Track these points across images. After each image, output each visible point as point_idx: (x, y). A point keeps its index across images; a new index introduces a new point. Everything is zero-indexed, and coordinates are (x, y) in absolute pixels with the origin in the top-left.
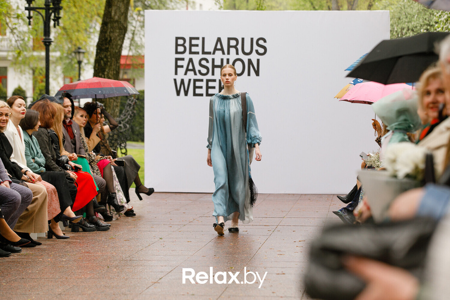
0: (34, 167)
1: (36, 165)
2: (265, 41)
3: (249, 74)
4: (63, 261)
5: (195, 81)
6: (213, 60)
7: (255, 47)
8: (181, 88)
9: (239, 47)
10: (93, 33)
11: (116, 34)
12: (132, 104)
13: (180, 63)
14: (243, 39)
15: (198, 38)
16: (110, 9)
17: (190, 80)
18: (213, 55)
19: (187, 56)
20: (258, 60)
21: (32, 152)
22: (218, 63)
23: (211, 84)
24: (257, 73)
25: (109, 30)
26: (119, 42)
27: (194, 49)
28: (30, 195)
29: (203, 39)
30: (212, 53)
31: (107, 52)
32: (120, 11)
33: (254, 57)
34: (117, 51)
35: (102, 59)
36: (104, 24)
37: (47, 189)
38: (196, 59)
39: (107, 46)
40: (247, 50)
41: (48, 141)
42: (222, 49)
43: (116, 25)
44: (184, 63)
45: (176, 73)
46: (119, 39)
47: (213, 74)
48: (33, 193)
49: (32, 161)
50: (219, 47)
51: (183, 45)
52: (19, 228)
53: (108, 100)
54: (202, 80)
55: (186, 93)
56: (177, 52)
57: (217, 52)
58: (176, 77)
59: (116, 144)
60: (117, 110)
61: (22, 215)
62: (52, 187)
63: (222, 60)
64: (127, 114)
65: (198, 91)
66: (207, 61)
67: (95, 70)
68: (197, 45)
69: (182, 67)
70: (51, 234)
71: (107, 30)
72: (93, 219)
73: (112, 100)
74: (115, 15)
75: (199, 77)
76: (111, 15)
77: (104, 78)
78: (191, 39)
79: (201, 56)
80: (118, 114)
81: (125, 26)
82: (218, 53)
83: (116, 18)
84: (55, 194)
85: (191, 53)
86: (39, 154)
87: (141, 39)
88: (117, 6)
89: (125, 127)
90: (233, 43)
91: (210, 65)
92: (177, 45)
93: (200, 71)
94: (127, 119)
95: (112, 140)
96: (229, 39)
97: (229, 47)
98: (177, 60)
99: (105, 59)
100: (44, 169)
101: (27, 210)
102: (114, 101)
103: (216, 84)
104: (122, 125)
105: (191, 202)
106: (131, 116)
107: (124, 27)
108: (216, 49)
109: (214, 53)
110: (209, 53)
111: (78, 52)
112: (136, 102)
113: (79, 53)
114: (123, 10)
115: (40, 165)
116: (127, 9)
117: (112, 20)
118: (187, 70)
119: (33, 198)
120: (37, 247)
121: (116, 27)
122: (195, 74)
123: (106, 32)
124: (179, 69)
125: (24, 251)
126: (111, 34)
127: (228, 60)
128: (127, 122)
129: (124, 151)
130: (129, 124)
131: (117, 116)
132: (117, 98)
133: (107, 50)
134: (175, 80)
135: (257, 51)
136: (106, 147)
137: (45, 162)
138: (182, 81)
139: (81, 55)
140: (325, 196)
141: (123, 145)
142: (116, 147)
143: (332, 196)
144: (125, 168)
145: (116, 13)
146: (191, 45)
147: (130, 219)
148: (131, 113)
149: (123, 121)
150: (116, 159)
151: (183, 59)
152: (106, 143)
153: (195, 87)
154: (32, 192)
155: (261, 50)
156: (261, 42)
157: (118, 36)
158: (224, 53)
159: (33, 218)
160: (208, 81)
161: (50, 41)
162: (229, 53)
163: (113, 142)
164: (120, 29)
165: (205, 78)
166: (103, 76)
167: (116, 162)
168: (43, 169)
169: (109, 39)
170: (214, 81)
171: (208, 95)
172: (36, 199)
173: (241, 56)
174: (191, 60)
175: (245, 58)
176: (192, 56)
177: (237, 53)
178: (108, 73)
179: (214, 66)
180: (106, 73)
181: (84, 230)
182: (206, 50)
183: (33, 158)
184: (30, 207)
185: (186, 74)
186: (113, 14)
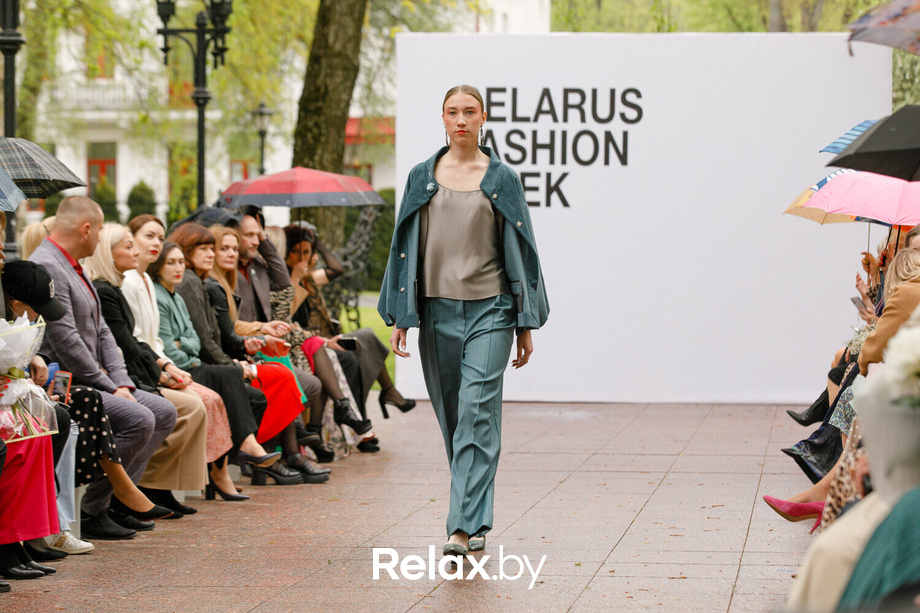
0: (178, 357)
1: (183, 354)
2: (639, 95)
3: (607, 162)
4: (238, 548)
6: (535, 133)
7: (620, 107)
9: (587, 107)
10: (290, 72)
11: (338, 80)
12: (370, 220)
14: (594, 92)
15: (503, 90)
16: (326, 30)
18: (535, 124)
20: (625, 134)
21: (175, 327)
22: (543, 139)
23: (530, 182)
24: (623, 159)
25: (323, 73)
26: (344, 96)
27: (496, 112)
28: (171, 414)
29: (515, 91)
30: (532, 119)
31: (319, 116)
32: (346, 34)
33: (617, 127)
34: (339, 113)
35: (310, 130)
36: (314, 60)
37: (204, 400)
38: (500, 131)
39: (320, 104)
40: (603, 112)
41: (203, 300)
42: (552, 112)
43: (336, 61)
46: (344, 90)
47: (534, 161)
48: (179, 411)
49: (175, 345)
50: (546, 106)
52: (149, 479)
53: (320, 212)
57: (542, 117)
59: (337, 302)
60: (340, 232)
61: (155, 453)
62: (213, 395)
63: (552, 134)
64: (359, 241)
66: (523, 136)
67: (296, 152)
68: (502, 104)
70: (213, 491)
71: (320, 70)
72: (296, 459)
73: (328, 213)
74: (335, 42)
76: (327, 41)
77: (314, 168)
78: (490, 91)
79: (510, 125)
80: (341, 239)
81: (356, 62)
82: (546, 119)
83: (338, 47)
84: (220, 410)
86: (188, 331)
87: (383, 84)
88: (338, 23)
89: (356, 266)
90: (574, 99)
91: (527, 144)
93: (507, 157)
94: (359, 252)
95: (329, 293)
96: (567, 92)
97: (567, 106)
99: (315, 131)
100: (199, 360)
101: (165, 444)
102: (334, 213)
103: (541, 182)
104: (349, 263)
106: (367, 245)
107: (353, 65)
108: (539, 111)
109: (536, 119)
110: (526, 120)
111: (260, 112)
112: (377, 218)
113: (262, 114)
114: (350, 31)
115: (190, 354)
116: (359, 30)
117: (329, 51)
119: (179, 420)
120: (187, 517)
121: (337, 64)
123: (316, 76)
125: (161, 527)
126: (328, 81)
127: (564, 134)
128: (360, 258)
129: (353, 315)
130: (365, 261)
131: (340, 245)
132: (339, 208)
133: (318, 111)
135: (623, 116)
136: (319, 312)
137: (199, 347)
139: (266, 119)
140: (760, 407)
141: (352, 303)
142: (338, 307)
143: (774, 408)
144: (358, 354)
145: (336, 37)
146: (490, 104)
147: (369, 457)
148: (367, 238)
149: (351, 254)
150: (340, 336)
152: (321, 303)
154: (176, 409)
155: (632, 114)
156: (631, 97)
157: (342, 83)
158: (555, 119)
159: (177, 460)
160: (524, 175)
161: (207, 95)
162: (565, 119)
163: (332, 296)
164: (345, 69)
166: (311, 164)
167: (340, 342)
168: (197, 362)
169: (323, 90)
170: (537, 175)
172: (184, 422)
173: (591, 124)
174: (489, 134)
175: (600, 131)
176: (492, 126)
177: (583, 120)
178: (322, 157)
179: (536, 146)
180: (317, 158)
181: (278, 483)
182: (520, 114)
183: (178, 340)
184: (171, 438)
186: (331, 39)
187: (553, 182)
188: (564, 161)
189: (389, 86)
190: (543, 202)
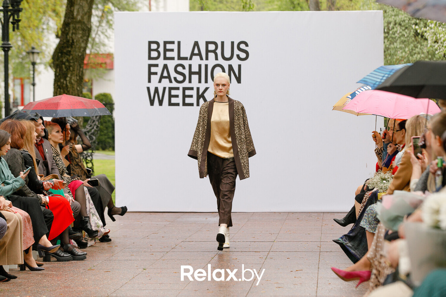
2: (247, 45)
5: (171, 89)
6: (190, 66)
7: (236, 52)
8: (154, 98)
9: (219, 51)
10: (46, 29)
11: (79, 36)
13: (153, 70)
14: (223, 43)
15: (173, 43)
16: (72, 8)
17: (165, 89)
18: (190, 61)
19: (161, 62)
20: (240, 66)
22: (195, 69)
23: (188, 92)
24: (239, 80)
25: (71, 32)
26: (83, 45)
27: (169, 54)
28: (4, 226)
29: (179, 43)
30: (189, 58)
31: (69, 55)
32: (83, 10)
33: (235, 62)
34: (80, 54)
35: (64, 63)
36: (66, 25)
38: (171, 65)
39: (69, 49)
40: (227, 55)
42: (200, 54)
43: (78, 25)
44: (159, 70)
45: (149, 81)
46: (83, 42)
47: (190, 82)
50: (196, 51)
51: (156, 50)
54: (178, 89)
55: (161, 103)
56: (150, 58)
57: (194, 57)
58: (149, 85)
62: (25, 214)
63: (200, 66)
64: (93, 125)
65: (174, 100)
66: (184, 68)
67: (56, 75)
68: (172, 50)
69: (156, 73)
71: (69, 31)
72: (68, 247)
74: (77, 15)
75: (174, 84)
76: (73, 15)
78: (165, 43)
79: (177, 62)
81: (89, 27)
82: (196, 59)
83: (79, 18)
84: (29, 221)
85: (165, 58)
88: (79, 4)
90: (212, 47)
91: (186, 72)
92: (150, 50)
93: (175, 79)
96: (207, 43)
97: (207, 51)
98: (150, 66)
99: (67, 64)
103: (194, 93)
105: (168, 223)
106: (97, 127)
107: (87, 27)
108: (193, 54)
109: (191, 59)
110: (186, 59)
113: (33, 53)
114: (86, 9)
116: (90, 8)
117: (74, 20)
118: (162, 77)
121: (78, 27)
122: (171, 81)
123: (68, 34)
124: (152, 76)
126: (74, 36)
127: (206, 66)
128: (93, 134)
130: (96, 136)
133: (69, 53)
134: (148, 89)
135: (238, 56)
138: (156, 90)
139: (36, 56)
140: (314, 214)
141: (89, 159)
143: (322, 214)
145: (78, 11)
146: (166, 50)
147: (105, 245)
151: (157, 66)
153: (170, 96)
155: (243, 55)
156: (242, 46)
157: (81, 37)
158: (201, 59)
159: (5, 250)
160: (185, 89)
161: (9, 46)
162: (207, 59)
164: (83, 30)
165: (181, 86)
167: (89, 182)
169: (71, 41)
170: (192, 89)
171: (185, 104)
173: (221, 61)
174: (165, 67)
175: (226, 64)
176: (167, 62)
177: (217, 59)
178: (70, 78)
179: (191, 73)
180: (68, 79)
181: (58, 260)
182: (182, 56)
185: (160, 81)
186: (75, 13)
187: (200, 93)
188: (206, 82)
189: (102, 36)
190: (195, 104)
